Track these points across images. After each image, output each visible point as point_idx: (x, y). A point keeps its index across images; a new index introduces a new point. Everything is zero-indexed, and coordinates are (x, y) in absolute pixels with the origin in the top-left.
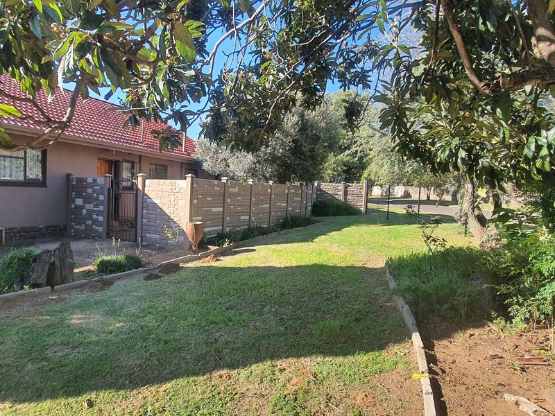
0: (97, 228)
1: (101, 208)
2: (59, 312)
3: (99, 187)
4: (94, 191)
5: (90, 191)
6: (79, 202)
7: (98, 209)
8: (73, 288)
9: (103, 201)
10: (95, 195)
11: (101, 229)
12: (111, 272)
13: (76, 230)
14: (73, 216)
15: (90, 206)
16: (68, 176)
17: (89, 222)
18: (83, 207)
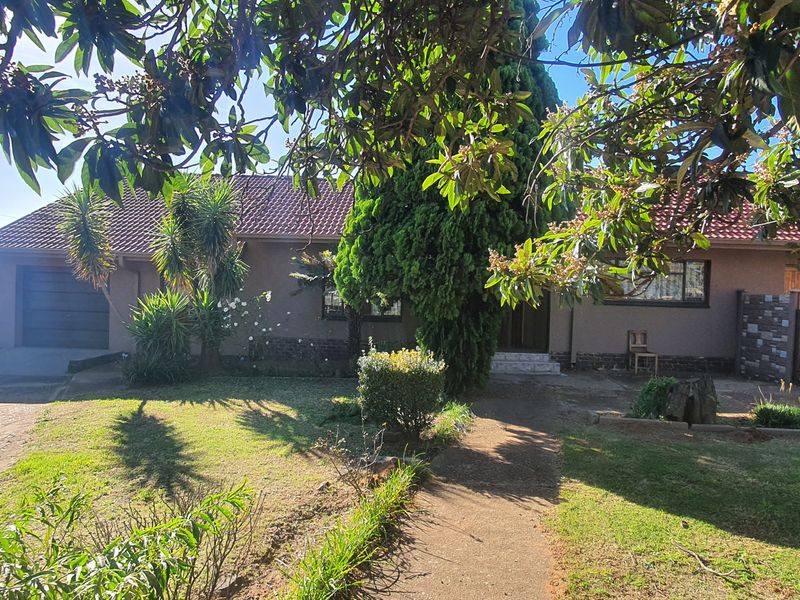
0: (777, 367)
1: (785, 338)
2: (688, 448)
3: (781, 309)
4: (775, 314)
5: (768, 313)
6: (753, 328)
7: (779, 340)
8: (714, 431)
9: (786, 328)
10: (776, 319)
11: (783, 369)
12: (774, 425)
13: (748, 366)
14: (744, 348)
15: (768, 335)
16: (739, 293)
17: (766, 358)
18: (759, 336)
